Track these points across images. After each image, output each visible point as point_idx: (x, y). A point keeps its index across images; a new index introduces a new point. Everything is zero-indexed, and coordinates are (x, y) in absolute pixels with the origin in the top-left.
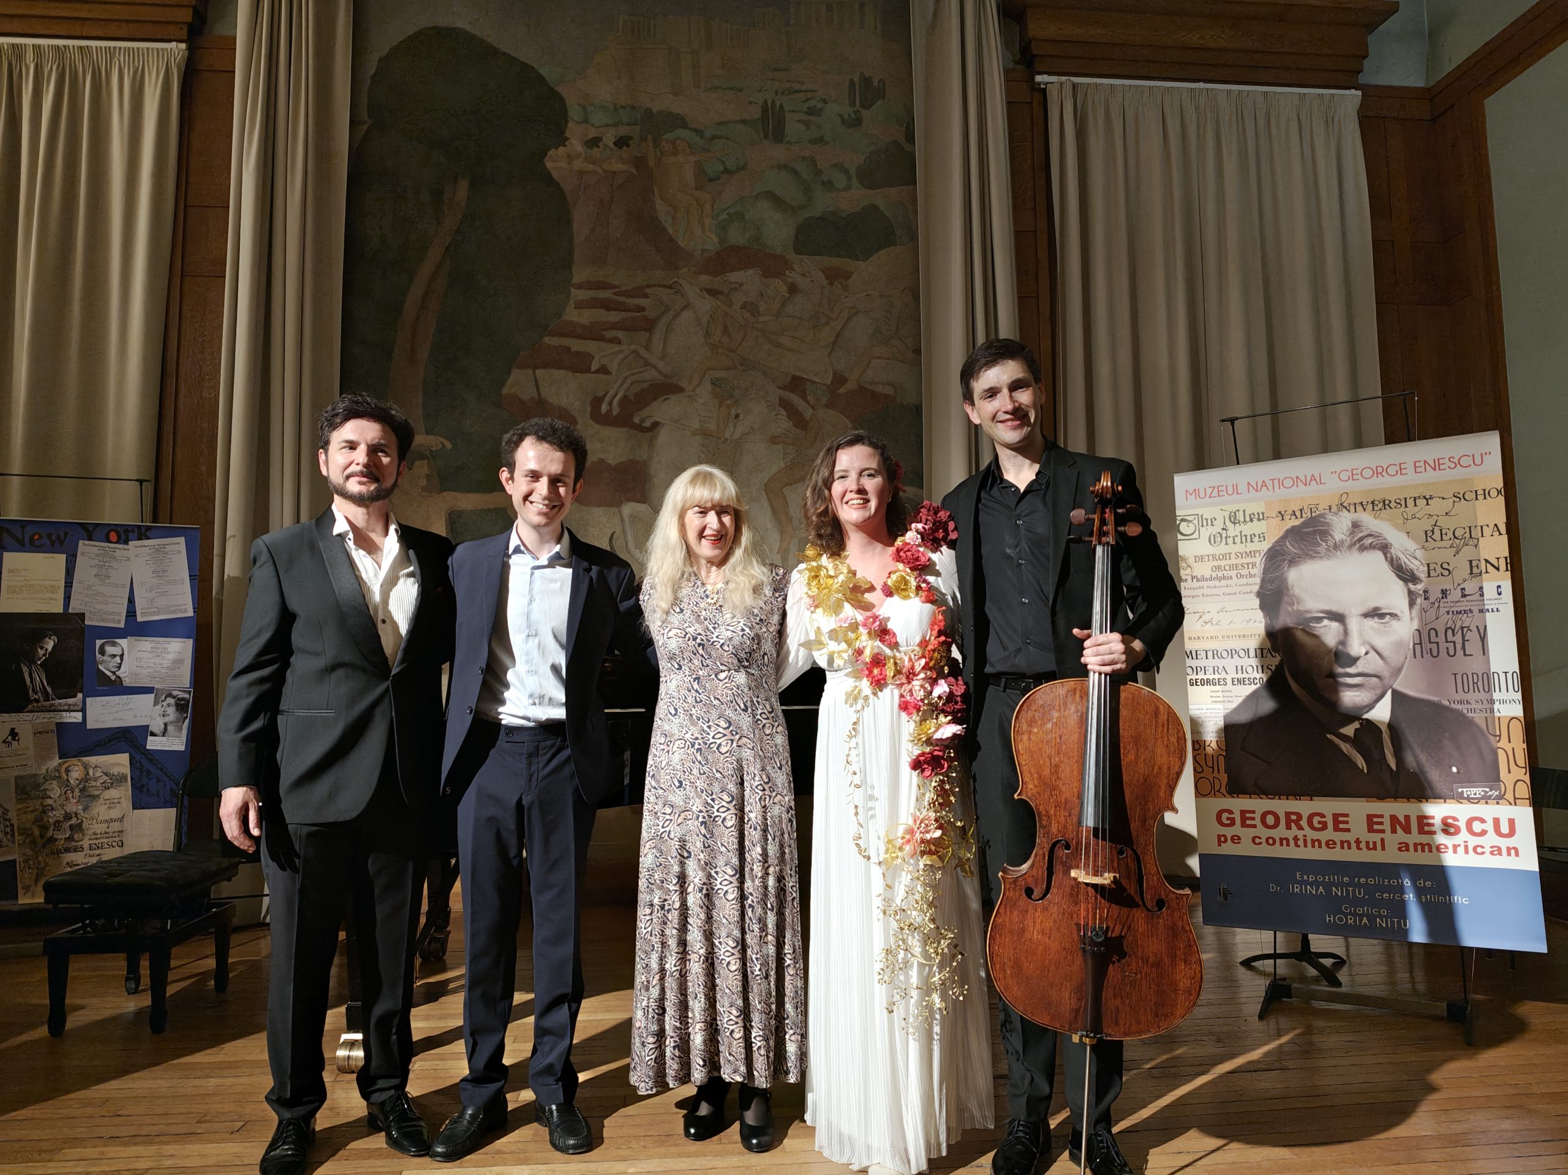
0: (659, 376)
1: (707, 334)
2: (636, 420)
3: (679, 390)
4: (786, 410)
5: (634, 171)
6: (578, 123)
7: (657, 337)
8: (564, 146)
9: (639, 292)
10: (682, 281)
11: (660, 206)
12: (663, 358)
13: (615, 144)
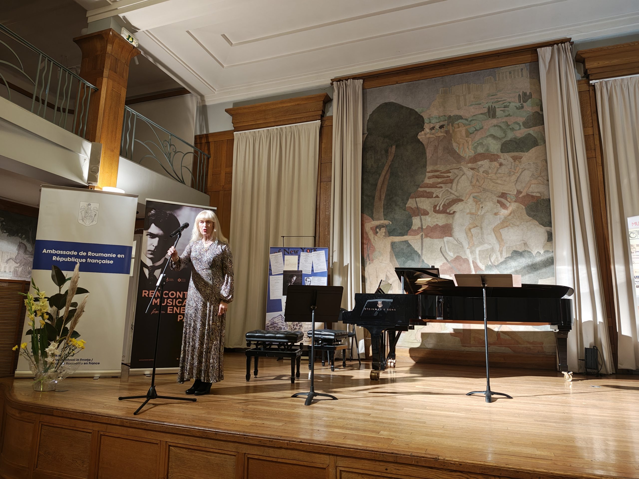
0: (455, 197)
1: (471, 182)
2: (448, 211)
3: (463, 200)
4: (499, 204)
5: (445, 135)
6: (428, 123)
7: (454, 185)
8: (424, 131)
9: (448, 172)
10: (462, 166)
11: (455, 145)
12: (456, 191)
13: (439, 128)
